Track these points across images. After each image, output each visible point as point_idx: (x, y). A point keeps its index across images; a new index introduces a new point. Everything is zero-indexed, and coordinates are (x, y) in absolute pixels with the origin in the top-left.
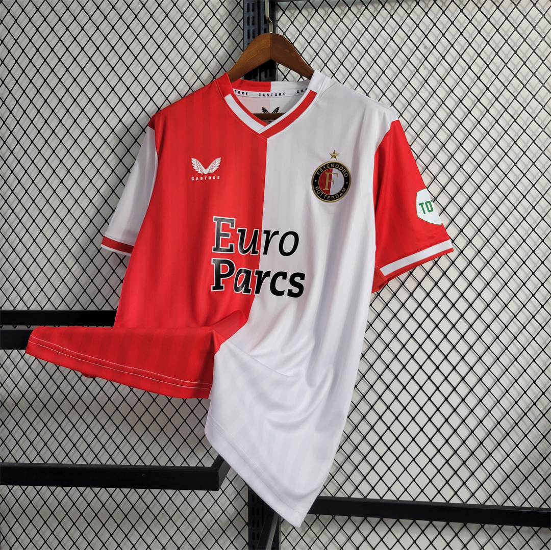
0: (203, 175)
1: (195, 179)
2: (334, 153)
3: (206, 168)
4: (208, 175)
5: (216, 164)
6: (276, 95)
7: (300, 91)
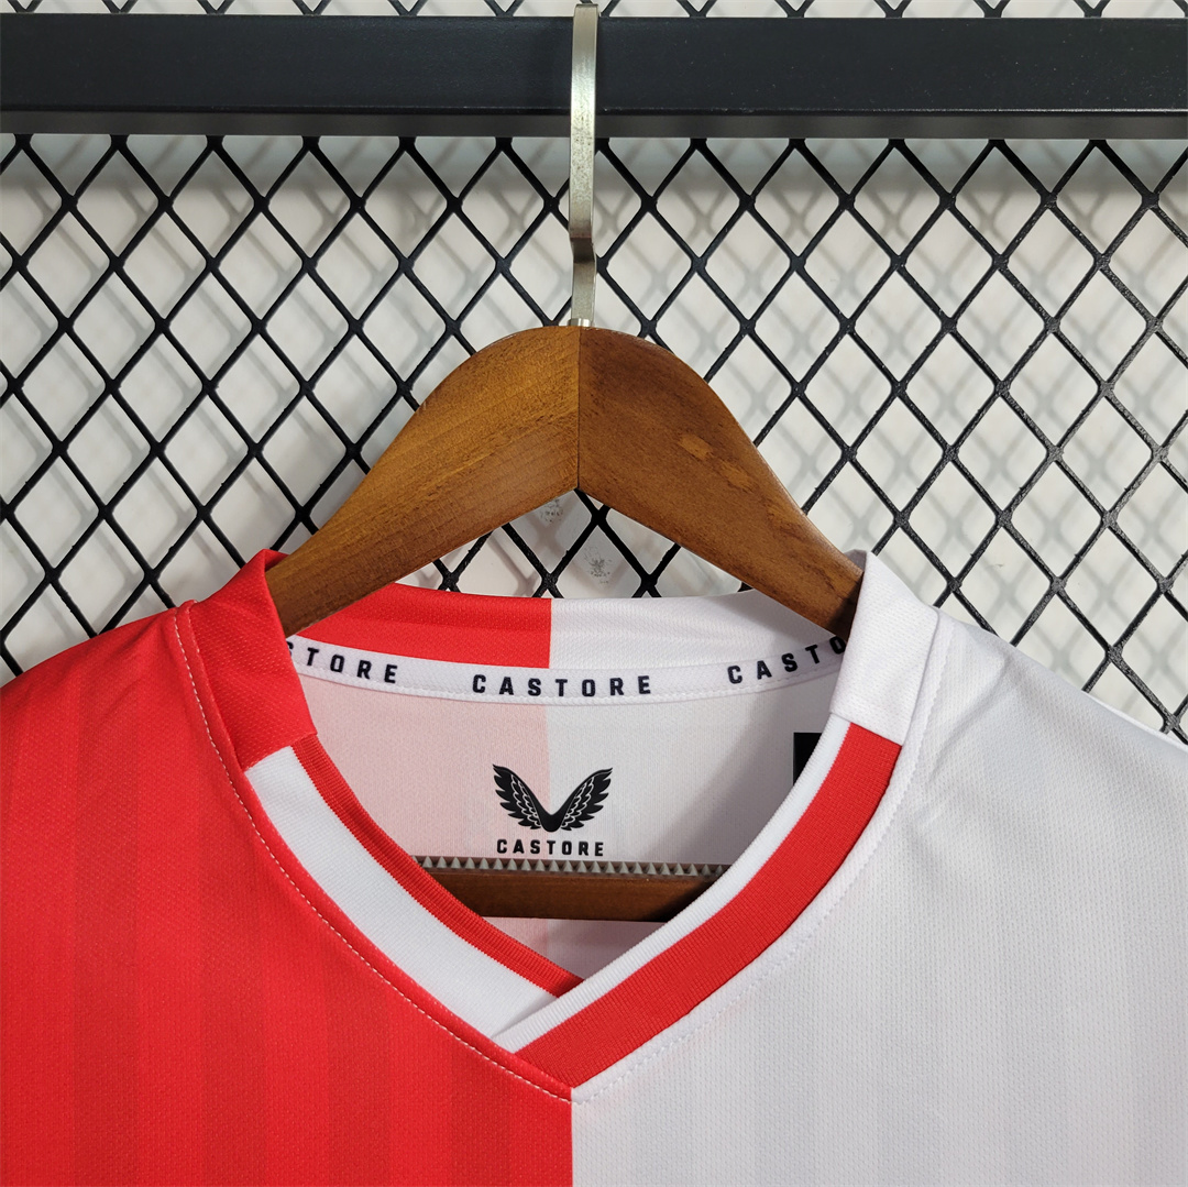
6: (589, 688)
7: (749, 672)
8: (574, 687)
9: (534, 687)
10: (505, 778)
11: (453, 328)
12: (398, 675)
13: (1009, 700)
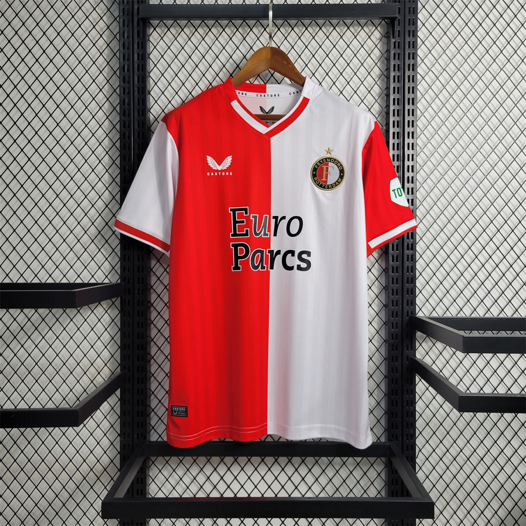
0: (218, 171)
1: (210, 174)
2: (329, 150)
3: (219, 164)
4: (222, 171)
5: (228, 161)
6: (271, 96)
7: (292, 93)
8: (269, 96)
9: (264, 96)
10: (261, 107)
11: (251, 48)
12: (247, 94)
13: (323, 93)
